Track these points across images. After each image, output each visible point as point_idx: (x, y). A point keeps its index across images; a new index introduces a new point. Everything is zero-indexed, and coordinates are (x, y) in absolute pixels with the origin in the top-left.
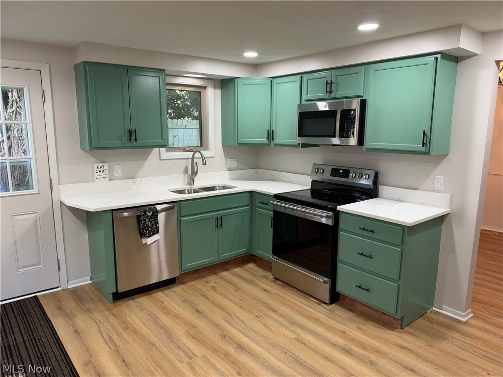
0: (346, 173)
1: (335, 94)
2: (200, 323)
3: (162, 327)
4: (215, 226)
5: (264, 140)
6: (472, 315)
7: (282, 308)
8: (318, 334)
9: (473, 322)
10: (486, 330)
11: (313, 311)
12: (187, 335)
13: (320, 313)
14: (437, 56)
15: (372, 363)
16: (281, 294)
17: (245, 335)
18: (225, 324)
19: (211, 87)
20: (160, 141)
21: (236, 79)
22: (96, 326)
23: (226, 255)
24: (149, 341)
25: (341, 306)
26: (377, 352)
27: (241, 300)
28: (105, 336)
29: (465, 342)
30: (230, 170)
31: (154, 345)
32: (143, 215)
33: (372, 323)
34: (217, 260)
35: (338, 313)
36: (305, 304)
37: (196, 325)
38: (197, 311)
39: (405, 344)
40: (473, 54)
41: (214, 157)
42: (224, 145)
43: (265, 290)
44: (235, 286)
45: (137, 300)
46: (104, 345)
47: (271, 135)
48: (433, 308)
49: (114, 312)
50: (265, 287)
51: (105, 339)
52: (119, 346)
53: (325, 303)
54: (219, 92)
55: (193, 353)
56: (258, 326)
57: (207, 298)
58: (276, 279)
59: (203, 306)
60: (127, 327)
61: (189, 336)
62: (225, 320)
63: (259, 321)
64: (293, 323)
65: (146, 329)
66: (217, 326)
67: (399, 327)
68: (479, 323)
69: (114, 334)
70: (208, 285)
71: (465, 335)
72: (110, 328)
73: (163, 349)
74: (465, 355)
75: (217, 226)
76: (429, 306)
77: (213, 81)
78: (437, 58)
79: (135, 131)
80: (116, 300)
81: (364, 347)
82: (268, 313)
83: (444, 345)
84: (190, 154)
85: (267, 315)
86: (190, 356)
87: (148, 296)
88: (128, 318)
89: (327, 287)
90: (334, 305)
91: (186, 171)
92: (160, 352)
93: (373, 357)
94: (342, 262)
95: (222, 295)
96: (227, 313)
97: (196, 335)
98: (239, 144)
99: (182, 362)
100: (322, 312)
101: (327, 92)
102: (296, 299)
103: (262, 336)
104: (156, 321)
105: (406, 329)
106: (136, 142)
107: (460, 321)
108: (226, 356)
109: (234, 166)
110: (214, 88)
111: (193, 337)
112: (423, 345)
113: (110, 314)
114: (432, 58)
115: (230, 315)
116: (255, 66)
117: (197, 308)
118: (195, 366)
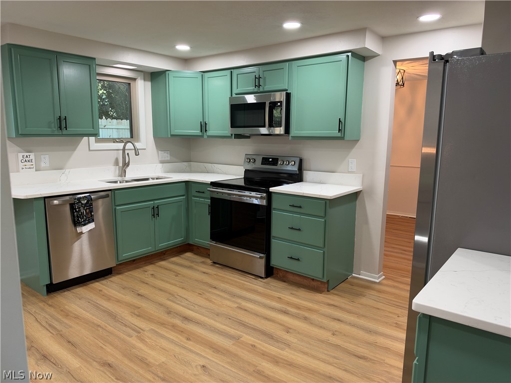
0: (275, 161)
1: (263, 88)
2: (144, 304)
3: (104, 311)
4: (151, 215)
5: (197, 132)
6: (384, 277)
7: (222, 285)
8: (257, 302)
9: (385, 282)
10: (394, 287)
11: (251, 285)
12: (132, 315)
13: (257, 285)
14: (348, 54)
15: (306, 319)
16: (220, 274)
17: (189, 309)
18: (169, 303)
19: (141, 79)
20: (91, 130)
21: (167, 72)
22: (32, 317)
23: (163, 245)
24: (93, 323)
25: (275, 279)
26: (309, 310)
27: (182, 282)
28: (44, 324)
29: (379, 297)
30: (162, 162)
31: (99, 326)
32: (77, 203)
33: (303, 289)
34: (154, 250)
35: (273, 285)
36: (243, 280)
37: (139, 306)
38: (139, 295)
39: (332, 302)
40: (376, 55)
41: (145, 149)
42: (155, 137)
43: (204, 273)
44: (174, 272)
45: (73, 291)
46: (45, 332)
47: (204, 127)
48: (353, 275)
49: (50, 303)
50: (204, 270)
51: (44, 327)
52: (61, 331)
53: (261, 278)
54: (149, 84)
55: (140, 329)
56: (201, 301)
57: (147, 284)
58: (214, 263)
59: (144, 290)
60: (67, 314)
61: (134, 315)
62: (168, 299)
63: (202, 297)
64: (234, 295)
65: (88, 314)
66: (161, 305)
67: (326, 290)
68: (390, 283)
69: (54, 321)
70: (146, 273)
71: (379, 291)
72: (47, 316)
73: (109, 328)
74: (380, 305)
75: (154, 215)
76: (349, 274)
77: (143, 73)
78: (348, 56)
79: (65, 119)
80: (50, 293)
81: (298, 307)
82: (210, 290)
83: (364, 300)
84: (121, 146)
85: (209, 292)
86: (138, 331)
87: (84, 287)
88: (66, 307)
89: (263, 262)
90: (269, 279)
91: (117, 163)
92: (106, 331)
93: (306, 314)
94: (275, 238)
95: (162, 280)
96: (170, 294)
97: (140, 314)
98: (172, 135)
99: (130, 336)
100: (259, 285)
101: (256, 86)
102: (234, 277)
103: (206, 308)
104: (97, 307)
105: (332, 291)
106: (66, 129)
107: (375, 283)
108: (174, 327)
109: (167, 159)
110: (144, 80)
111: (138, 316)
112: (347, 302)
113: (46, 305)
114: (344, 56)
115: (173, 295)
116: (186, 61)
117: (138, 292)
118: (145, 338)
